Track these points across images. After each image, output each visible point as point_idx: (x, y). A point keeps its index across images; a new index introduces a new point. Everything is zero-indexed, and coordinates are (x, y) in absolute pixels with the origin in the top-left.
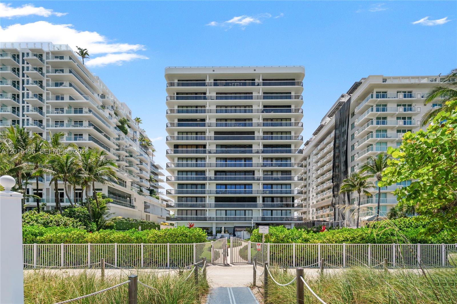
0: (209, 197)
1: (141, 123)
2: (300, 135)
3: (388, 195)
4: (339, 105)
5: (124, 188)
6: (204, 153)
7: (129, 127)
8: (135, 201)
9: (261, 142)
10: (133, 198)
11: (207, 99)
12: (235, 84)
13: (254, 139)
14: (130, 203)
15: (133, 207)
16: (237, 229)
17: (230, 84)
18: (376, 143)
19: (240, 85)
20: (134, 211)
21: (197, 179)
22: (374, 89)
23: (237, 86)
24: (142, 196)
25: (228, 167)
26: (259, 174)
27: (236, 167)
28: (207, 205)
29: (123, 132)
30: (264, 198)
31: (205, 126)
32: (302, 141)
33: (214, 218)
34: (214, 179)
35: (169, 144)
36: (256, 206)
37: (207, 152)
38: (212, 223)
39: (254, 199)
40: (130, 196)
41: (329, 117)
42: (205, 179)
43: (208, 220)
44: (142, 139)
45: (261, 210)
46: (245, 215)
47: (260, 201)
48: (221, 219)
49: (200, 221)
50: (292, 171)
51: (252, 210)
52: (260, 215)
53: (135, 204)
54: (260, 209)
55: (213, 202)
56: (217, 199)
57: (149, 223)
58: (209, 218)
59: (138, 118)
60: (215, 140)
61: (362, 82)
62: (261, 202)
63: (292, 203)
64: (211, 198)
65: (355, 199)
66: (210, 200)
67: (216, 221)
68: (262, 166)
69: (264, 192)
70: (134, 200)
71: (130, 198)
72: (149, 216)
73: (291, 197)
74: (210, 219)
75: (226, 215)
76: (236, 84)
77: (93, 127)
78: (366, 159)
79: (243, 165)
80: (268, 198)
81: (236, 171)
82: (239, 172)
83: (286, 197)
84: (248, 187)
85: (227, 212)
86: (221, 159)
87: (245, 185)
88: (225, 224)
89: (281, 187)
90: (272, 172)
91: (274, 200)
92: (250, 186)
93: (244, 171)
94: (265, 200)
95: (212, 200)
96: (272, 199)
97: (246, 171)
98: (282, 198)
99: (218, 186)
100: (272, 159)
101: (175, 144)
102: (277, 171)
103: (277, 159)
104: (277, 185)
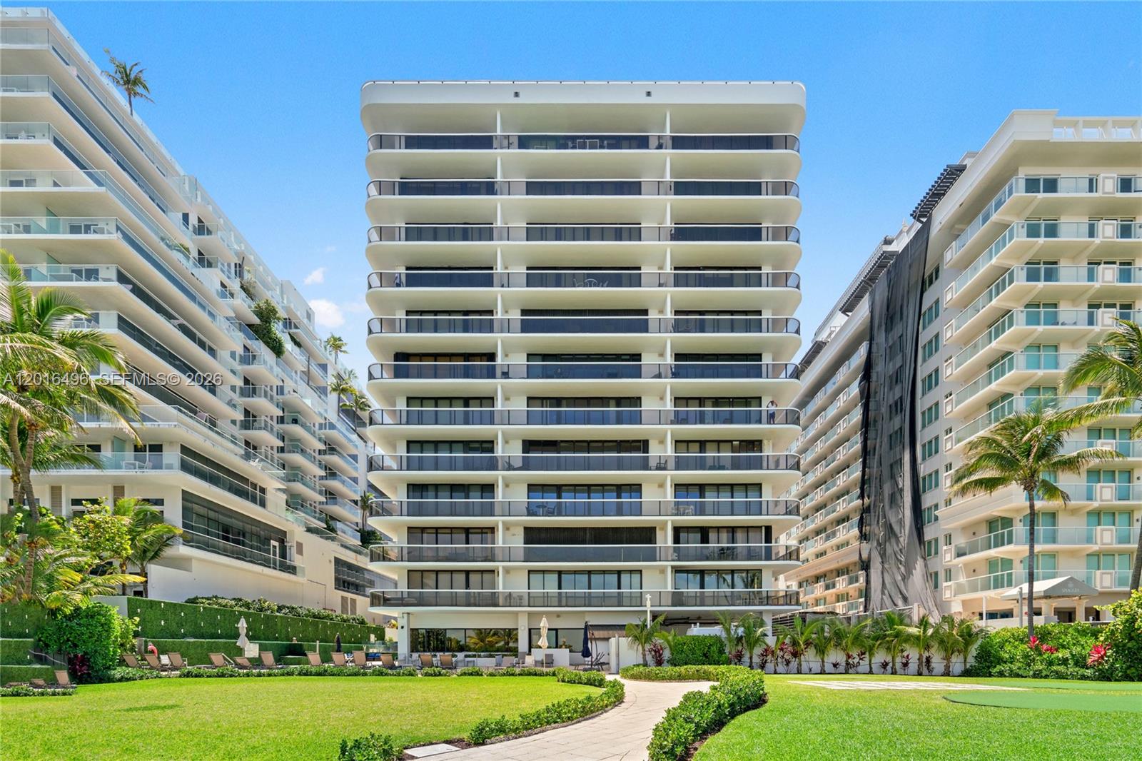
0: (507, 527)
1: (345, 352)
2: (793, 317)
3: (1061, 518)
4: (878, 267)
5: (257, 508)
6: (488, 377)
7: (297, 344)
8: (300, 551)
9: (671, 341)
10: (291, 543)
11: (496, 194)
12: (585, 143)
13: (646, 331)
14: (283, 555)
15: (292, 570)
16: (597, 634)
17: (570, 144)
18: (1025, 349)
19: (602, 147)
20: (296, 583)
21: (469, 465)
22: (1020, 169)
23: (590, 148)
24: (329, 542)
25: (566, 424)
26: (662, 450)
27: (589, 424)
28: (499, 554)
29: (267, 344)
30: (677, 531)
31: (491, 285)
32: (797, 335)
33: (521, 598)
34: (521, 465)
35: (377, 347)
36: (651, 556)
37: (498, 372)
38: (516, 613)
39: (647, 534)
40: (282, 536)
41: (844, 312)
42: (492, 465)
43: (501, 604)
44: (339, 385)
45: (669, 570)
46: (619, 588)
47: (665, 540)
48: (546, 600)
49: (475, 605)
50: (765, 442)
51: (641, 571)
52: (666, 588)
53: (297, 560)
54: (667, 566)
55: (518, 542)
56: (532, 535)
57: (345, 621)
58: (506, 598)
59: (337, 336)
60: (523, 331)
61: (965, 166)
62: (670, 543)
63: (764, 545)
64: (513, 530)
65: (936, 540)
66: (509, 539)
67: (529, 606)
68: (672, 423)
69: (678, 509)
70: (294, 550)
71: (282, 542)
72: (353, 601)
73: (761, 527)
74: (510, 600)
75: (560, 588)
76: (588, 141)
77: (130, 286)
78: (986, 408)
79: (613, 417)
80: (689, 529)
81: (589, 442)
82: (600, 444)
83: (747, 529)
84: (629, 494)
85: (563, 575)
86: (545, 401)
87: (620, 489)
88: (558, 616)
89: (729, 494)
90: (702, 444)
91: (710, 534)
92: (636, 489)
93: (616, 441)
94: (683, 535)
95: (514, 535)
96: (704, 533)
97: (621, 441)
98: (732, 530)
99: (533, 488)
100: (701, 401)
101: (399, 351)
102: (719, 443)
103: (717, 401)
104: (718, 487)
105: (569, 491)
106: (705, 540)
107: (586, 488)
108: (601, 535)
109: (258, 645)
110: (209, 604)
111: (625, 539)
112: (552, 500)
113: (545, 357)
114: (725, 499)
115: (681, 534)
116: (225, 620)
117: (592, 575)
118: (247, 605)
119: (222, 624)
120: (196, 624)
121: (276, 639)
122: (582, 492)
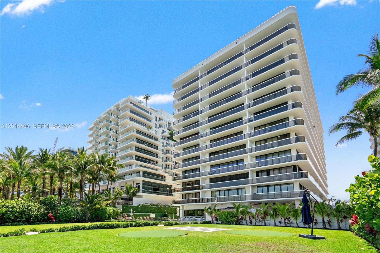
0: (205, 179)
6: (198, 139)
13: (244, 110)
14: (171, 192)
15: (172, 195)
20: (172, 198)
30: (257, 172)
37: (200, 137)
39: (246, 175)
40: (171, 187)
42: (199, 162)
43: (200, 202)
45: (250, 187)
46: (238, 194)
47: (252, 177)
50: (291, 133)
51: (245, 188)
55: (208, 183)
56: (212, 180)
63: (293, 173)
64: (207, 179)
73: (292, 166)
79: (235, 139)
80: (262, 171)
81: (227, 149)
82: (231, 149)
83: (286, 167)
84: (240, 163)
85: (221, 192)
86: (215, 140)
87: (237, 162)
88: (222, 205)
89: (278, 156)
90: (266, 140)
91: (270, 172)
92: (242, 161)
93: (235, 147)
94: (260, 174)
95: (207, 181)
96: (268, 172)
97: (237, 146)
98: (280, 169)
99: (212, 166)
100: (265, 126)
101: (181, 138)
102: (272, 138)
103: (271, 124)
104: (273, 154)
105: (222, 165)
106: (268, 174)
107: (227, 163)
108: (232, 177)
109: (154, 215)
110: (143, 205)
111: (239, 178)
112: (217, 169)
113: (214, 128)
114: (276, 158)
115: (259, 174)
116: (146, 209)
117: (229, 191)
118: (154, 205)
119: (145, 210)
120: (138, 210)
121: (161, 213)
122: (226, 165)
